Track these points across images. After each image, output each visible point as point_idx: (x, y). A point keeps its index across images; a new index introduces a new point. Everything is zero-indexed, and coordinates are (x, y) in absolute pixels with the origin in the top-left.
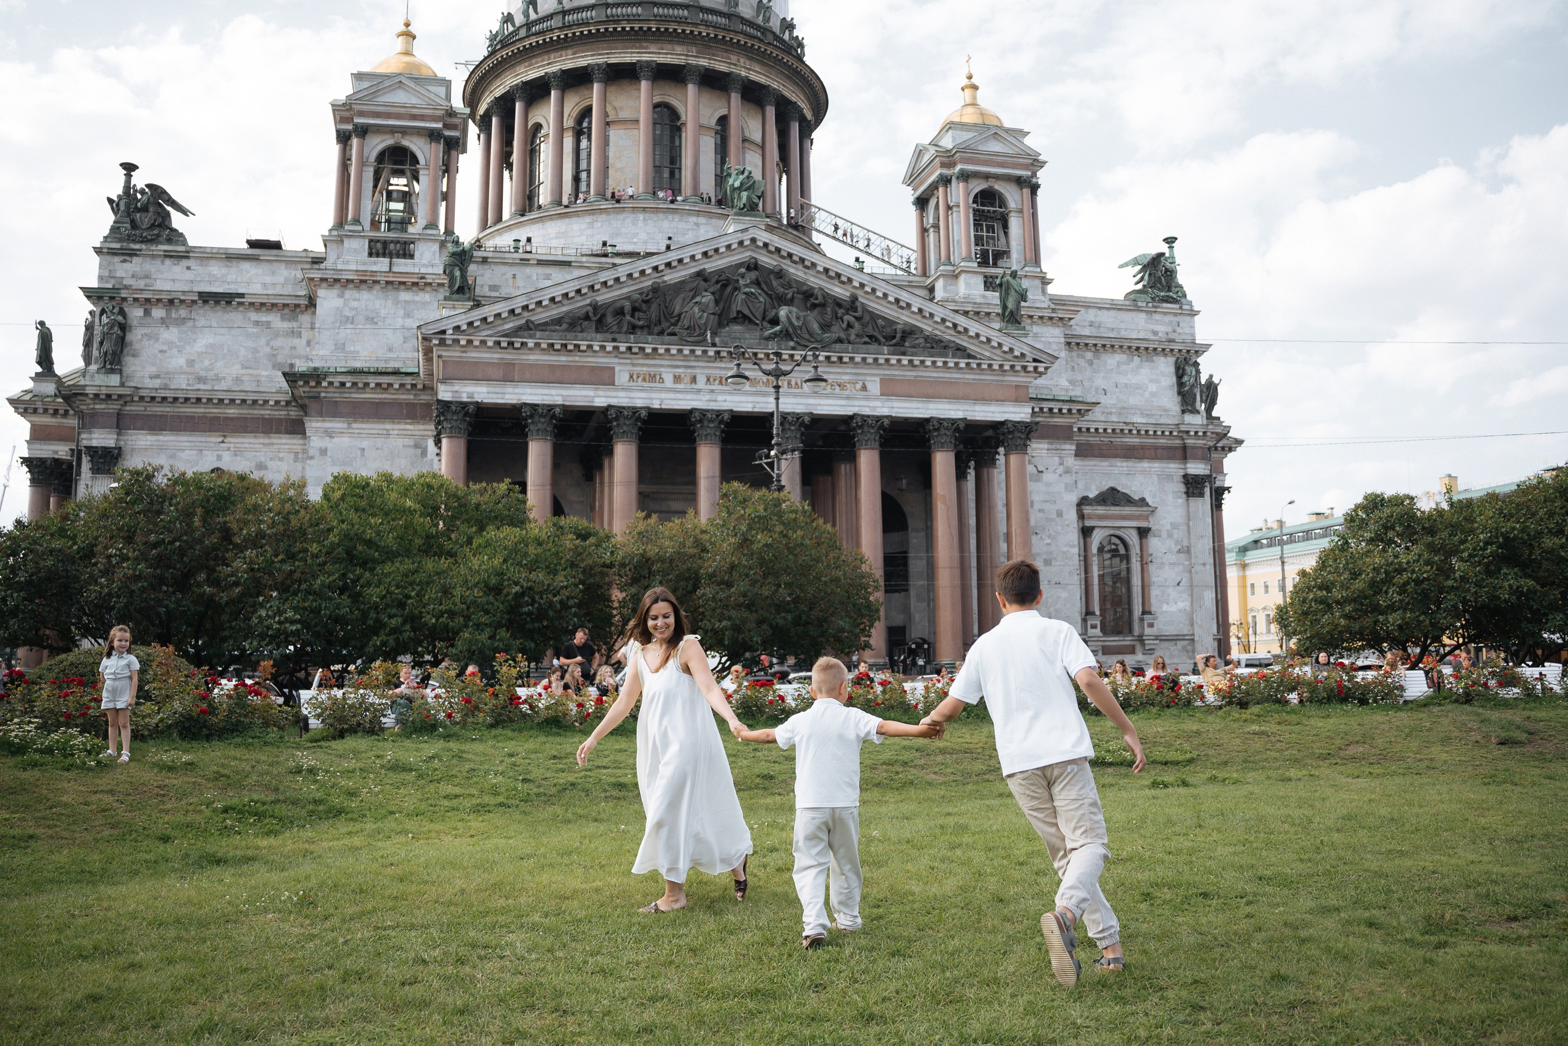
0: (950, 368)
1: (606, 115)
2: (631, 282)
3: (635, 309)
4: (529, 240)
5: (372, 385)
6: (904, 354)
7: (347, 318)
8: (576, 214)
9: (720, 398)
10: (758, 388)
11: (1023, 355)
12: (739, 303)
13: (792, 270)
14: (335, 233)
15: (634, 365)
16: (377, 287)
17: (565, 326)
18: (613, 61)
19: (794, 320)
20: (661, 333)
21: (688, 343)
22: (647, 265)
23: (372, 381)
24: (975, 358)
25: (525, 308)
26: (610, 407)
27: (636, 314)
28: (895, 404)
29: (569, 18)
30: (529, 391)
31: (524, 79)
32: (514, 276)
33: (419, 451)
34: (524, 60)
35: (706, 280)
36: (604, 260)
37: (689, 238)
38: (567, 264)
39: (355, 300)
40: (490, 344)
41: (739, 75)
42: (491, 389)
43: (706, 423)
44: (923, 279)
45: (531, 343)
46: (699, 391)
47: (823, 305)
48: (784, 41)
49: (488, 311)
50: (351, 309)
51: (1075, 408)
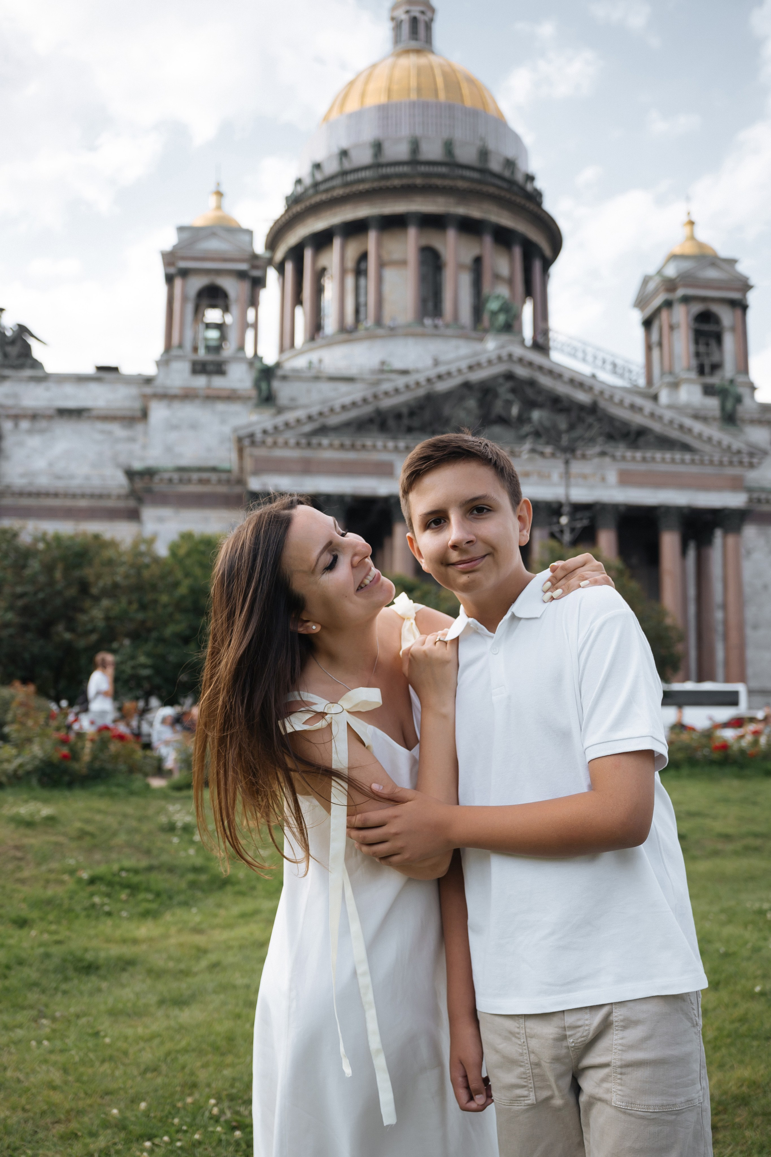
0: (676, 462)
1: (380, 258)
3: (411, 414)
4: (320, 361)
5: (195, 480)
6: (637, 450)
7: (174, 425)
8: (358, 339)
11: (739, 451)
13: (543, 380)
14: (165, 357)
16: (198, 400)
17: (353, 428)
18: (385, 212)
19: (544, 422)
22: (419, 378)
23: (195, 476)
24: (697, 453)
26: (390, 496)
27: (412, 418)
28: (630, 493)
29: (350, 177)
31: (313, 231)
32: (308, 390)
35: (470, 389)
36: (383, 375)
37: (453, 356)
38: (350, 379)
39: (180, 411)
40: (292, 443)
41: (490, 221)
42: (292, 482)
44: (647, 389)
45: (325, 442)
47: (569, 409)
48: (526, 191)
49: (289, 417)
50: (177, 418)
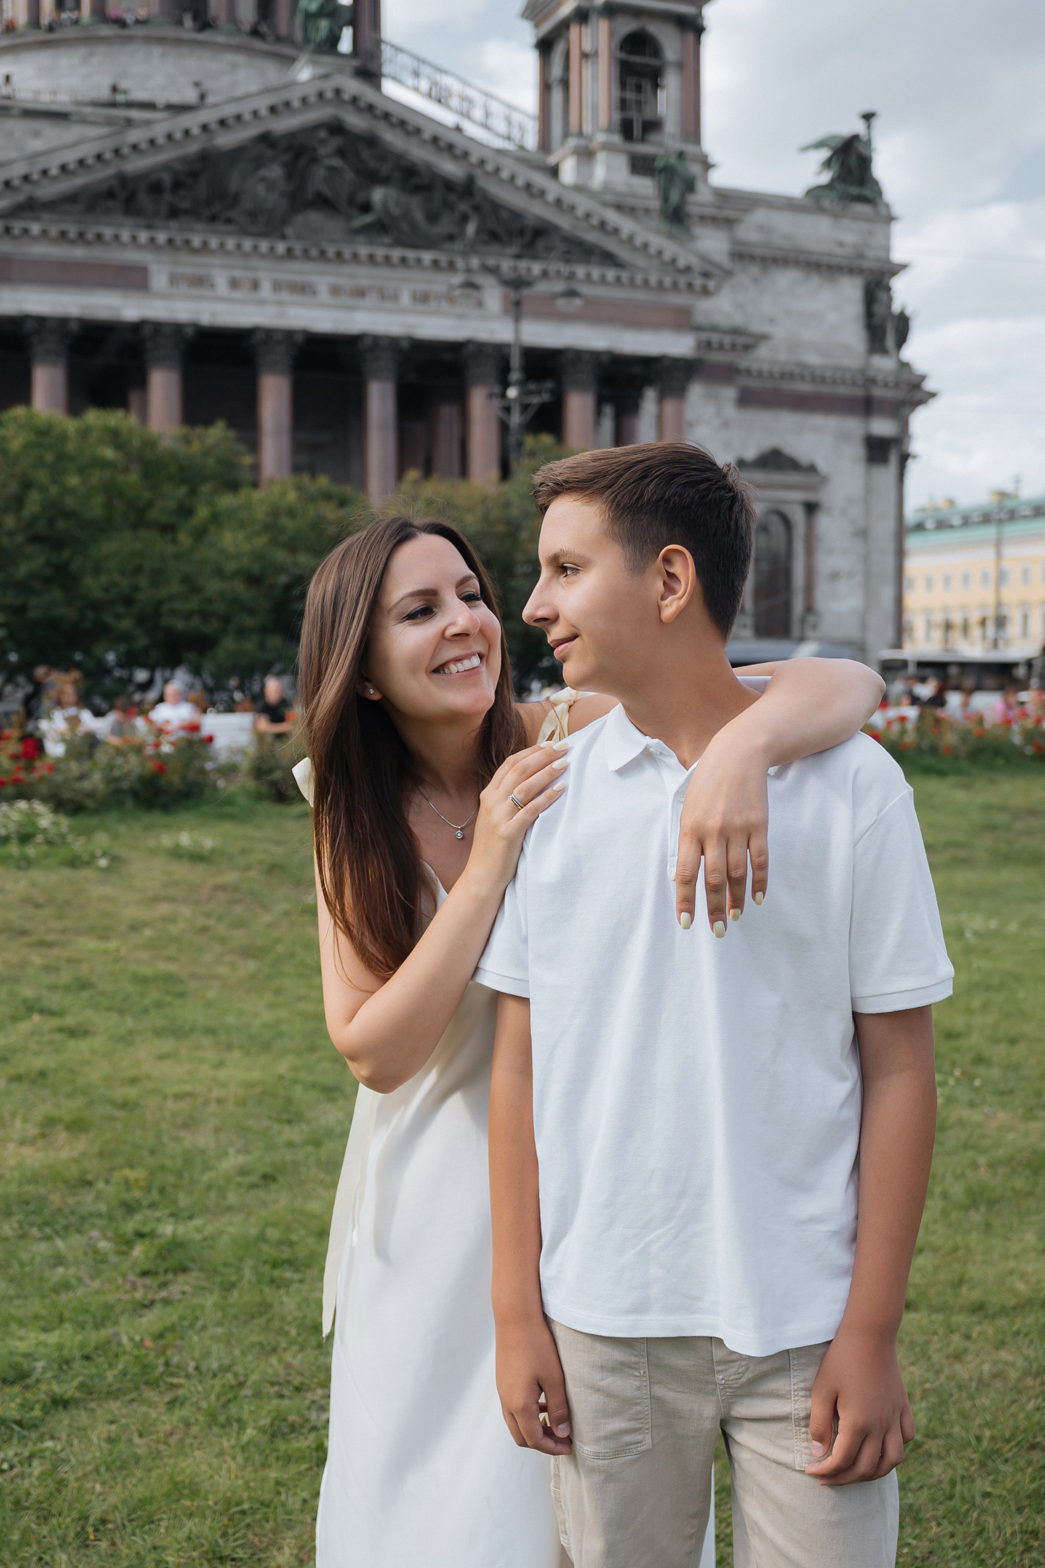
0: (594, 280)
2: (170, 146)
3: (177, 185)
4: (7, 80)
6: (534, 259)
8: (61, 43)
9: (291, 312)
10: (343, 301)
13: (387, 136)
15: (176, 263)
19: (391, 207)
20: (213, 219)
21: (250, 235)
22: (192, 121)
25: (26, 178)
26: (144, 322)
30: (33, 297)
35: (272, 146)
38: (63, 116)
43: (271, 347)
44: (541, 157)
45: (35, 228)
51: (740, 340)
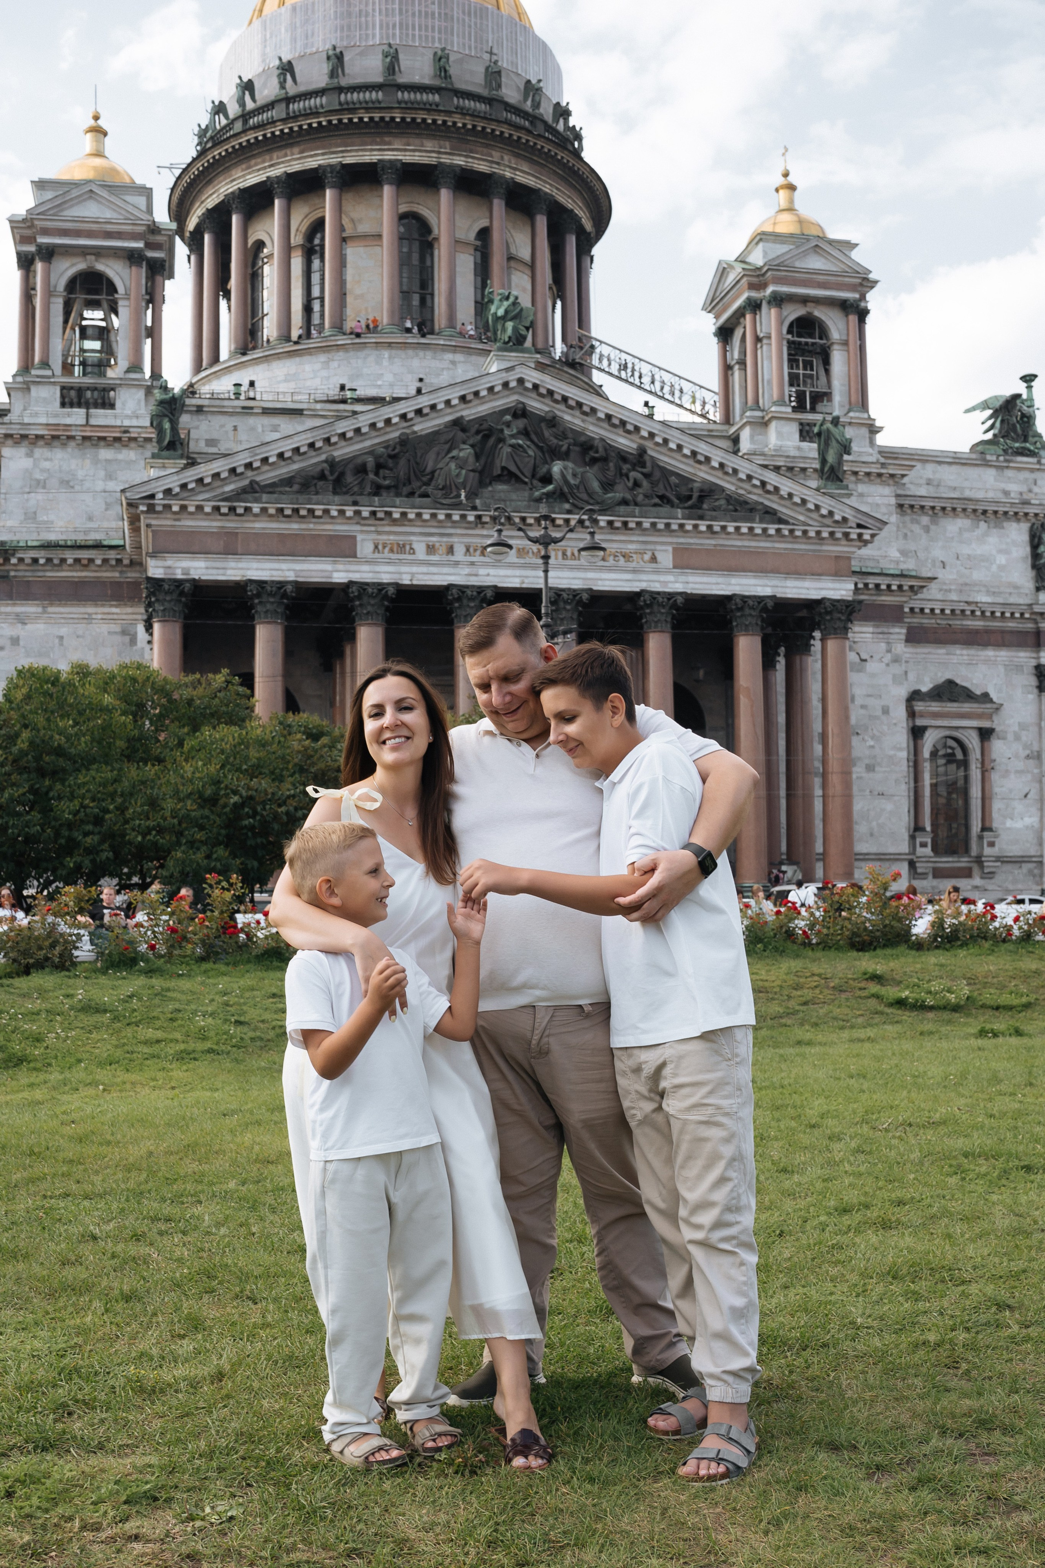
0: (757, 535)
1: (342, 229)
2: (374, 433)
4: (252, 384)
5: (70, 561)
6: (701, 518)
7: (38, 481)
8: (308, 352)
9: (482, 571)
10: (528, 560)
11: (845, 520)
12: (503, 457)
13: (567, 417)
14: (20, 379)
15: (379, 533)
16: (72, 444)
17: (296, 487)
18: (349, 160)
19: (570, 478)
20: (411, 494)
21: (443, 506)
22: (392, 412)
23: (70, 556)
24: (786, 522)
25: (249, 466)
26: (351, 583)
27: (381, 472)
28: (691, 579)
29: (295, 107)
30: (255, 565)
31: (241, 186)
32: (235, 428)
33: (127, 639)
34: (240, 162)
35: (464, 430)
36: (342, 407)
37: (444, 379)
38: (298, 412)
39: (46, 459)
40: (208, 509)
41: (503, 177)
42: (210, 564)
43: (465, 602)
44: (725, 427)
46: (457, 563)
47: (605, 459)
48: (557, 132)
49: (205, 470)
50: (43, 471)
51: (906, 583)
